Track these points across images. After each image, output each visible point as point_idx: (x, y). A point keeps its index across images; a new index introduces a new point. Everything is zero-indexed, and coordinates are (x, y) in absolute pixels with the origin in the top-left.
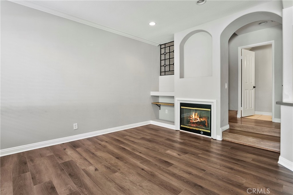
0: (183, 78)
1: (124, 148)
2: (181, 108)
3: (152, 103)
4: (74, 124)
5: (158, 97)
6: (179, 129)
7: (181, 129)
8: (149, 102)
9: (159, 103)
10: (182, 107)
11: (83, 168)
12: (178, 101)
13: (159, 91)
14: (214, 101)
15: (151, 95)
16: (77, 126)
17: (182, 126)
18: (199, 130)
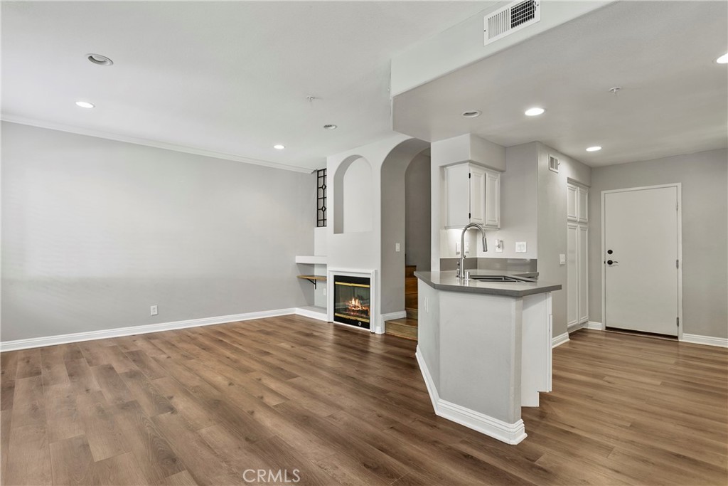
0: (342, 232)
1: (222, 341)
2: (335, 285)
3: (299, 277)
4: (152, 307)
5: (312, 265)
6: (332, 320)
7: (335, 320)
8: (293, 274)
9: (313, 276)
10: (336, 283)
11: (153, 356)
12: (331, 273)
13: (315, 254)
14: (371, 271)
15: (296, 262)
16: (156, 310)
17: (336, 314)
18: (356, 320)
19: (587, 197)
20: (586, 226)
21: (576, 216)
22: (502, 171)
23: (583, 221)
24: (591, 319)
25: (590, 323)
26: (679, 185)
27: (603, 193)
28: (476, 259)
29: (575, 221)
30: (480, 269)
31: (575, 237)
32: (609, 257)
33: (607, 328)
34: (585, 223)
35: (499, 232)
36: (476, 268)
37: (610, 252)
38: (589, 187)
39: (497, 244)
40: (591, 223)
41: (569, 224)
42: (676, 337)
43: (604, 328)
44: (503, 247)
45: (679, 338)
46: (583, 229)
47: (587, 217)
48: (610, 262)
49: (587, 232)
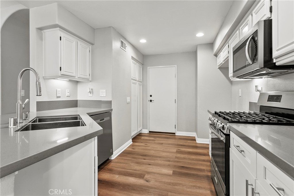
19: (142, 69)
20: (141, 83)
21: (136, 77)
22: (92, 44)
23: (140, 81)
24: (143, 128)
25: (143, 130)
26: (176, 66)
27: (148, 67)
28: (76, 101)
29: (136, 80)
30: (79, 107)
31: (136, 88)
32: (151, 98)
33: (150, 132)
34: (141, 82)
35: (90, 83)
36: (77, 107)
37: (151, 96)
38: (143, 65)
39: (89, 91)
40: (143, 82)
41: (132, 81)
42: (174, 133)
43: (149, 132)
44: (93, 93)
45: (176, 134)
46: (139, 85)
47: (142, 79)
48: (151, 101)
49: (142, 86)
